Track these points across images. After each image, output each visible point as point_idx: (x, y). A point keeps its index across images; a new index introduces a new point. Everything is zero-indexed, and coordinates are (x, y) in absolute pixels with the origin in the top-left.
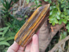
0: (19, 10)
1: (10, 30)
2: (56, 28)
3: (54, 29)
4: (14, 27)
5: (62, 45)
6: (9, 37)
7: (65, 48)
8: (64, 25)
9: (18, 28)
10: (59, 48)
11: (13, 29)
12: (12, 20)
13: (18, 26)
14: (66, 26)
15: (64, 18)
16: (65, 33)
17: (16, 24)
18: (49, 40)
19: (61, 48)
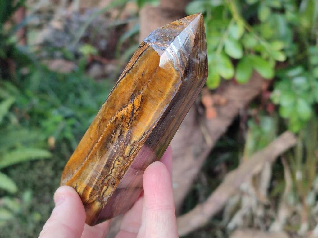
0: (56, 24)
1: (14, 120)
2: (228, 102)
3: (217, 105)
4: (35, 101)
5: (256, 179)
6: (13, 148)
7: (270, 190)
8: (264, 86)
9: (53, 106)
10: (242, 193)
11: (31, 114)
12: (25, 71)
13: (52, 97)
14: (271, 89)
15: (258, 54)
16: (268, 125)
17: (42, 91)
18: (197, 155)
19: (252, 191)
